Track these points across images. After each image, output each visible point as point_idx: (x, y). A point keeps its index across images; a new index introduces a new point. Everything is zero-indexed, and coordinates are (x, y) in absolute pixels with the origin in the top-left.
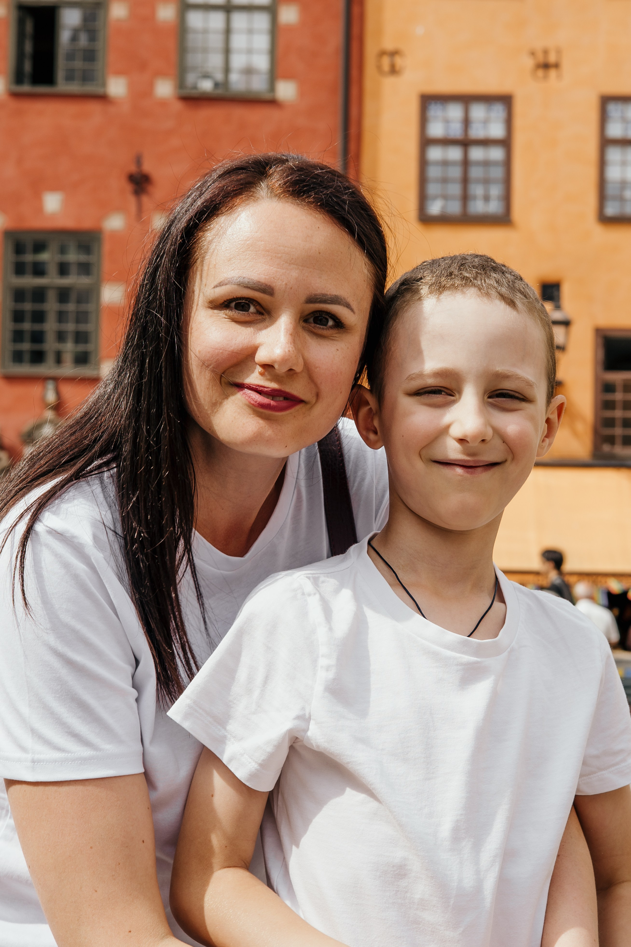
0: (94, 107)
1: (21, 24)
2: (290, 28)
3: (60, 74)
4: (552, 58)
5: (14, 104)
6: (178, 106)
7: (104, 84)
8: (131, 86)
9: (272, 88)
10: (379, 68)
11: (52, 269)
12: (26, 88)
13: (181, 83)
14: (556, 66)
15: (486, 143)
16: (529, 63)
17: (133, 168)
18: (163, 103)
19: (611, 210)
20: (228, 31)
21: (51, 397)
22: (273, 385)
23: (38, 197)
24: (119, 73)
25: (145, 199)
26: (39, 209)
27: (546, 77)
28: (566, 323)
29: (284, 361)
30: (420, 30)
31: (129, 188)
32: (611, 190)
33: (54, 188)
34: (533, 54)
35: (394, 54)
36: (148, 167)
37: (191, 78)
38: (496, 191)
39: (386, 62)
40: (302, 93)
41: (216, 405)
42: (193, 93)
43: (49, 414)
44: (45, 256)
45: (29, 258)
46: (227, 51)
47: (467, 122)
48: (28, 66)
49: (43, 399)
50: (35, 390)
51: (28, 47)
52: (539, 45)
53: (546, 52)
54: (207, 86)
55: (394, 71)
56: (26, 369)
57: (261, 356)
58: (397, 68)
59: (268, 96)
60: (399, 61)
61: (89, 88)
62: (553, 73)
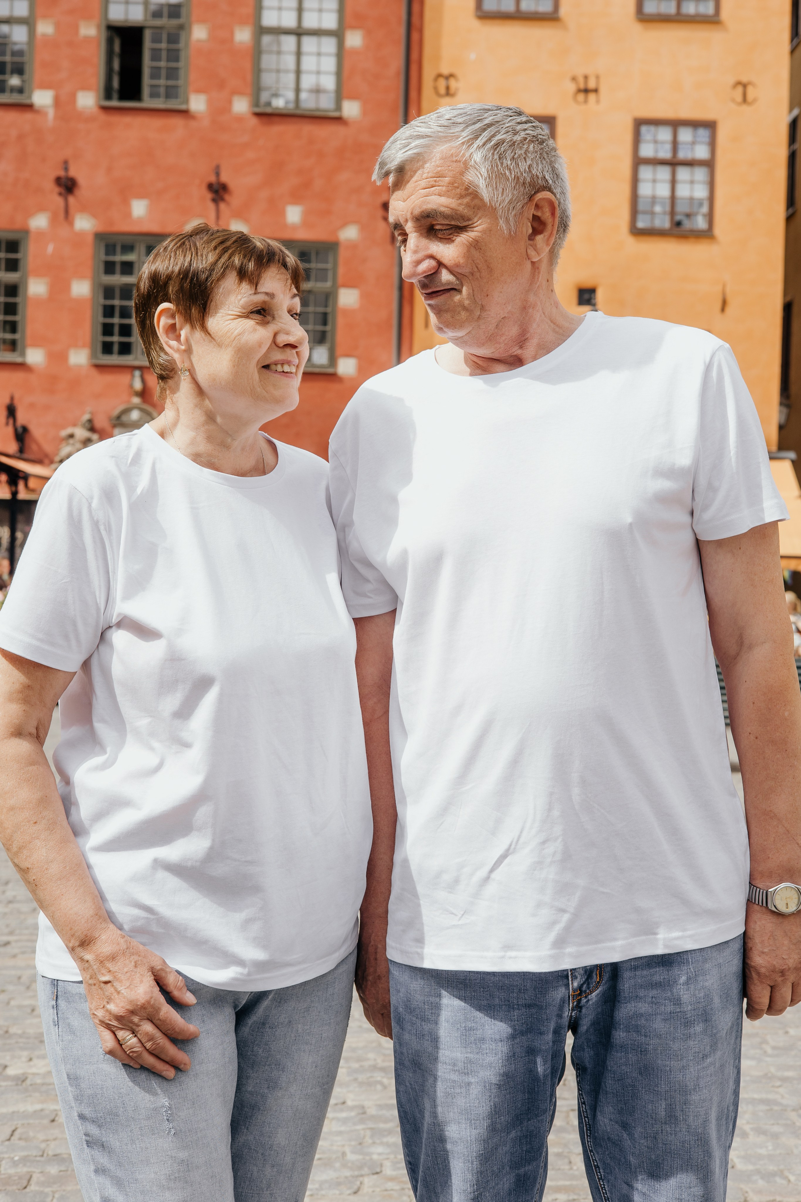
0: (177, 122)
1: (110, 42)
2: (355, 52)
3: (146, 91)
4: (592, 85)
5: (103, 117)
6: (254, 121)
7: (187, 101)
8: (210, 103)
9: (339, 107)
10: (436, 89)
12: (115, 103)
13: (256, 102)
14: (596, 91)
16: (572, 88)
17: (213, 179)
18: (239, 119)
19: (640, 225)
20: (299, 54)
21: (138, 385)
23: (126, 203)
24: (199, 91)
25: (222, 206)
26: (128, 214)
27: (586, 101)
30: (473, 56)
31: (209, 196)
32: (641, 207)
33: (140, 196)
34: (574, 79)
35: (449, 77)
36: (225, 178)
37: (264, 96)
39: (442, 84)
40: (365, 112)
42: (268, 110)
43: (136, 400)
45: (119, 258)
46: (298, 72)
48: (116, 84)
49: (131, 386)
50: (123, 379)
51: (116, 65)
52: (580, 72)
53: (586, 78)
54: (279, 103)
55: (448, 93)
56: (115, 359)
58: (452, 90)
59: (336, 114)
60: (453, 83)
61: (172, 104)
62: (592, 97)
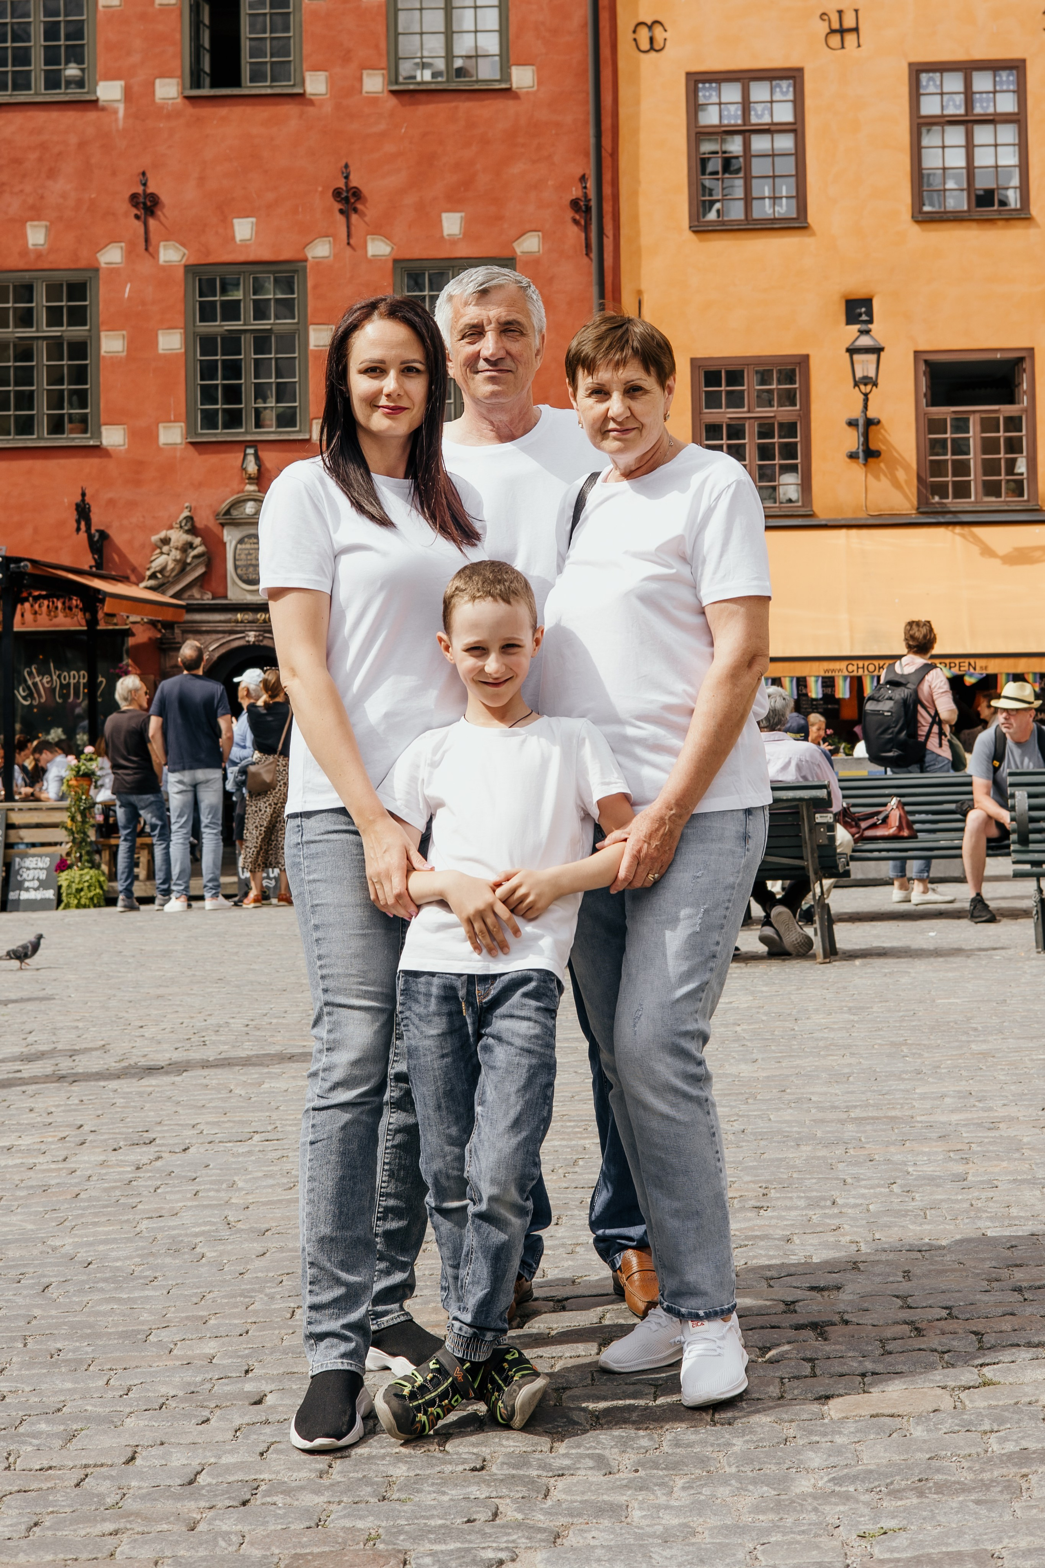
0: (290, 109)
1: (195, 11)
3: (245, 73)
4: (848, 22)
5: (190, 110)
6: (393, 101)
7: (301, 82)
8: (331, 82)
9: (506, 76)
10: (635, 43)
11: (247, 310)
12: (205, 91)
13: (393, 77)
14: (854, 30)
15: (770, 130)
16: (820, 27)
17: (340, 183)
18: (373, 100)
19: (926, 208)
20: (449, 8)
21: (252, 467)
22: (392, 404)
23: (226, 223)
24: (317, 68)
25: (354, 218)
26: (229, 238)
27: (841, 45)
28: (877, 350)
29: (394, 391)
31: (336, 206)
33: (244, 214)
34: (823, 16)
35: (652, 25)
36: (356, 181)
37: (405, 68)
38: (786, 188)
39: (644, 35)
40: (540, 81)
41: (369, 417)
42: (411, 86)
43: (249, 488)
44: (238, 295)
45: (220, 297)
46: (449, 33)
47: (746, 105)
48: (206, 67)
50: (233, 459)
51: (206, 40)
52: (832, 7)
53: (840, 14)
54: (424, 76)
55: (653, 47)
56: (220, 434)
57: (385, 391)
58: (657, 43)
59: (502, 85)
60: (659, 34)
61: (281, 88)
62: (850, 39)
